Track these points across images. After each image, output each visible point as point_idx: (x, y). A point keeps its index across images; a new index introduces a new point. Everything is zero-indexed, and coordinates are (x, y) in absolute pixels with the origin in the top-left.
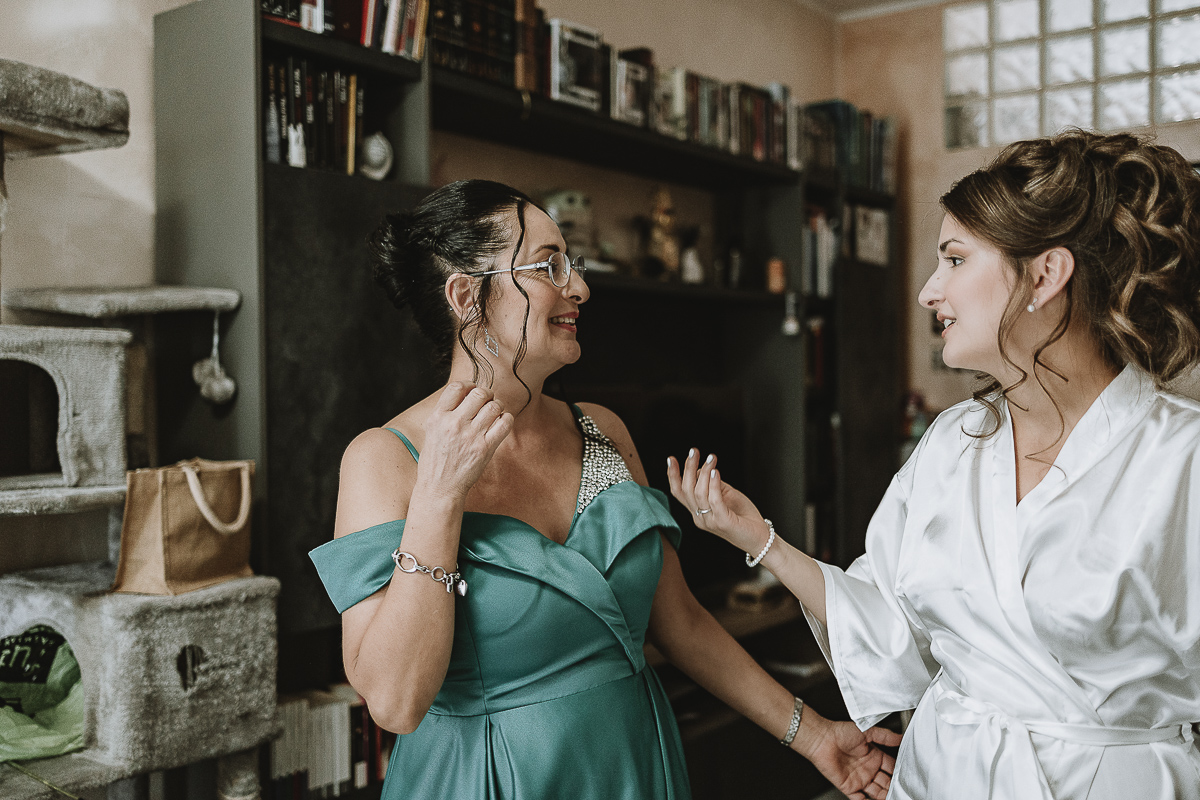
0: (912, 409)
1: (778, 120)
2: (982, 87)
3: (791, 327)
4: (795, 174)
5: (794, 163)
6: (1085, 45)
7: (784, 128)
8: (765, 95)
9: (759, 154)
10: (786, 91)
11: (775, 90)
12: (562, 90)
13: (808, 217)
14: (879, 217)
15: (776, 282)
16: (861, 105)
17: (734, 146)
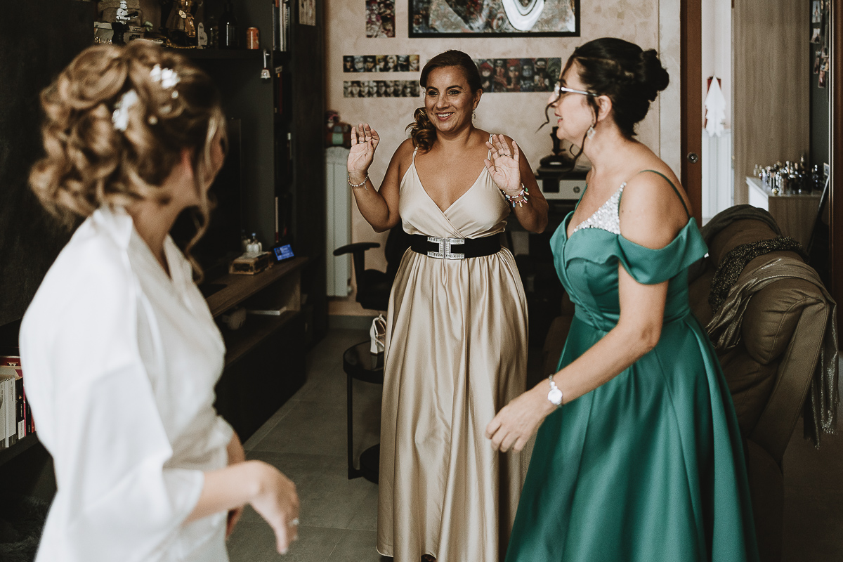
3: (266, 75)
15: (252, 44)
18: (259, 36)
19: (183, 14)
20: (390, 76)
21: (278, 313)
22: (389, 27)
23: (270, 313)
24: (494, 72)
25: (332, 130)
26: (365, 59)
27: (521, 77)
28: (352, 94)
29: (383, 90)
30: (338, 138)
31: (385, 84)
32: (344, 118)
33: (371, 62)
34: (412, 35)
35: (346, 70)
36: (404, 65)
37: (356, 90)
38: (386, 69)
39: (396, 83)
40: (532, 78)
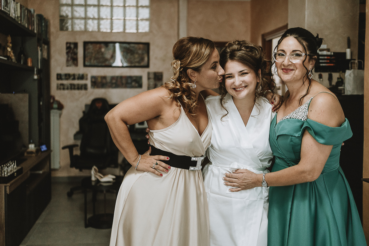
0: (52, 101)
1: (33, 19)
2: (70, 15)
3: (36, 77)
4: (35, 34)
5: (35, 31)
6: (96, 9)
7: (34, 21)
8: (30, 11)
9: (30, 28)
10: (34, 11)
11: (32, 11)
12: (3, 8)
13: (38, 46)
14: (46, 47)
15: (30, 64)
16: (45, 16)
17: (26, 25)
18: (32, 62)
19: (9, 49)
20: (76, 82)
21: (41, 172)
22: (75, 62)
23: (38, 172)
24: (117, 80)
25: (53, 103)
26: (66, 75)
27: (127, 83)
28: (60, 89)
29: (73, 87)
30: (55, 106)
31: (74, 85)
32: (57, 98)
33: (68, 76)
34: (85, 66)
35: (58, 79)
36: (82, 77)
37: (62, 87)
38: (74, 79)
39: (78, 85)
40: (131, 83)
